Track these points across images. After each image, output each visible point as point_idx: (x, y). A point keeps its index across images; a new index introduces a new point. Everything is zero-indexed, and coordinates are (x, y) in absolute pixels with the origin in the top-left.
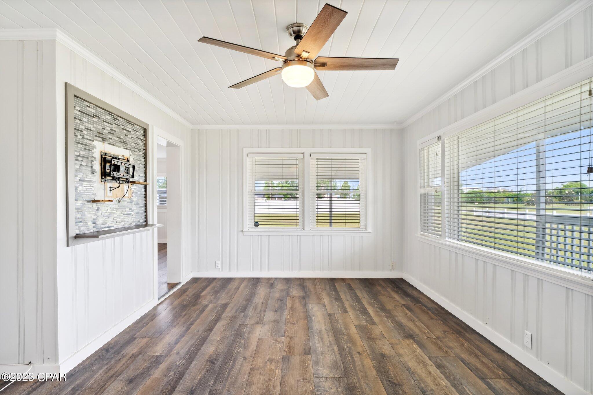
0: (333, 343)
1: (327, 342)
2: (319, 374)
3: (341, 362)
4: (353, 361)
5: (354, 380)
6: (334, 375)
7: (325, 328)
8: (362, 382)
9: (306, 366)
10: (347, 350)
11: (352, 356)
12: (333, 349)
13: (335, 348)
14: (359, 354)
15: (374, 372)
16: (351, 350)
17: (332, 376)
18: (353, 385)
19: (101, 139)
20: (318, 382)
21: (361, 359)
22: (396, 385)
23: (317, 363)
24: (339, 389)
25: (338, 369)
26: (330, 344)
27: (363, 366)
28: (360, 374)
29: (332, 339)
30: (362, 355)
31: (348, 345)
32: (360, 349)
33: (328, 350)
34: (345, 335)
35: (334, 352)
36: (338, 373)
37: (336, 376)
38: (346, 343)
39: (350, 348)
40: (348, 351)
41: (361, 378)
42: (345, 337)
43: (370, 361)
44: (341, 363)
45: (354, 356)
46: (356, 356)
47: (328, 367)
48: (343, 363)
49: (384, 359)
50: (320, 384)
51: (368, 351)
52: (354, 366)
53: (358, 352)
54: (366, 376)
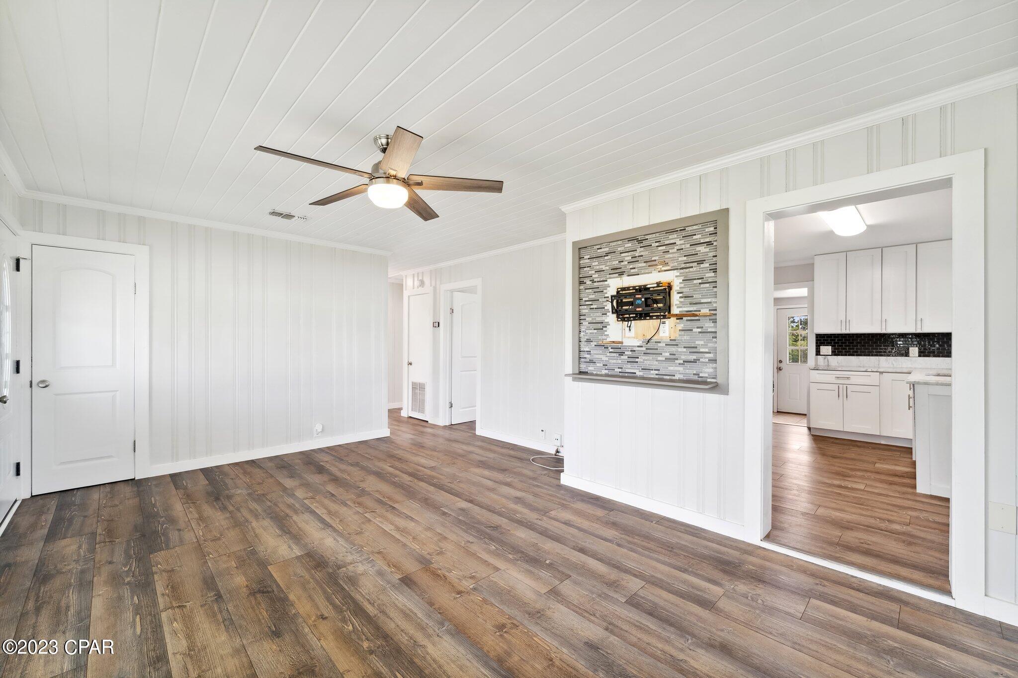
0: (382, 617)
1: (392, 613)
2: (367, 563)
3: (348, 589)
4: (328, 599)
5: (319, 575)
6: (347, 569)
7: (428, 650)
8: (307, 576)
9: (390, 564)
10: (347, 614)
11: (335, 607)
12: (373, 605)
13: (371, 610)
14: (323, 618)
15: (292, 597)
16: (340, 617)
17: (350, 568)
18: (319, 569)
19: (617, 275)
20: (362, 555)
21: (318, 608)
22: (260, 591)
23: (380, 573)
24: (334, 558)
25: (347, 577)
26: (383, 612)
27: (310, 597)
28: (312, 584)
29: (389, 627)
30: (317, 615)
31: (351, 628)
32: (324, 627)
33: (379, 599)
34: (371, 652)
35: (368, 600)
36: (344, 573)
37: (344, 569)
38: (357, 629)
39: (344, 620)
40: (345, 613)
41: (311, 580)
42: (366, 645)
43: (301, 611)
44: (346, 587)
45: (330, 607)
46: (328, 611)
47: (362, 575)
48: (343, 589)
49: (275, 626)
50: (358, 555)
51: (307, 630)
52: (325, 592)
53: (326, 618)
54: (304, 586)
